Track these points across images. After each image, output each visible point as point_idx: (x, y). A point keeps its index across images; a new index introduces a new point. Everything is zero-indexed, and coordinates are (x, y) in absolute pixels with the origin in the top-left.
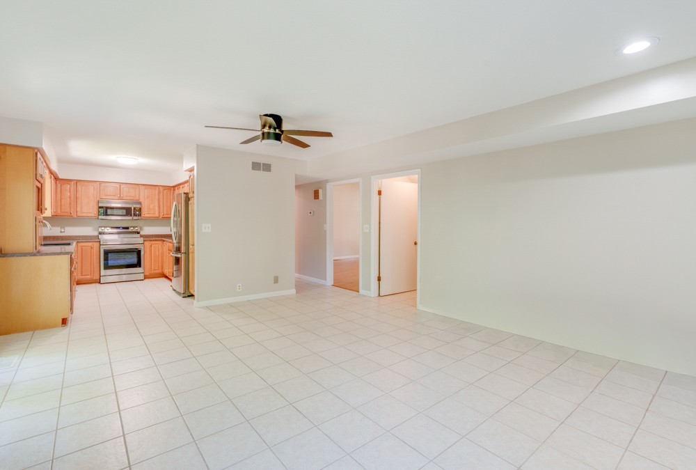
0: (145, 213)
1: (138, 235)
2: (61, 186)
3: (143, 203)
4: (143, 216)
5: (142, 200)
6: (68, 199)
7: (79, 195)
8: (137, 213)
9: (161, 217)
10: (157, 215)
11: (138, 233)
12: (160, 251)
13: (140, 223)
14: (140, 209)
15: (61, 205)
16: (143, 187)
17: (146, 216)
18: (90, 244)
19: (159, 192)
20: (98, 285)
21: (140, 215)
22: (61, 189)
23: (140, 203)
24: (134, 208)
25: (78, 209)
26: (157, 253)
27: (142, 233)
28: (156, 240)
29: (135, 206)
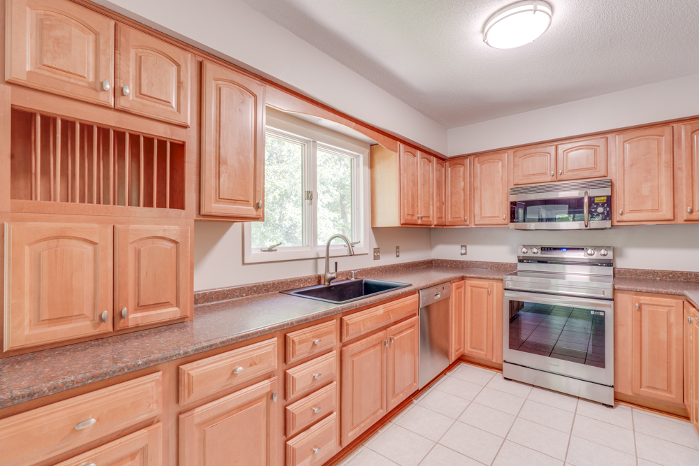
0: (625, 209)
1: (609, 271)
2: (451, 171)
3: (618, 186)
4: (617, 217)
5: (614, 174)
6: (462, 192)
7: (477, 184)
8: (600, 210)
9: (680, 220)
10: (666, 212)
11: (609, 264)
12: (676, 332)
13: (615, 238)
14: (609, 200)
15: (451, 206)
16: (618, 138)
17: (627, 217)
18: (485, 283)
19: (674, 142)
20: (498, 377)
21: (608, 215)
22: (451, 177)
23: (611, 184)
24: (591, 200)
25: (477, 211)
26: (663, 336)
27: (621, 264)
28: (658, 294)
29: (592, 193)
